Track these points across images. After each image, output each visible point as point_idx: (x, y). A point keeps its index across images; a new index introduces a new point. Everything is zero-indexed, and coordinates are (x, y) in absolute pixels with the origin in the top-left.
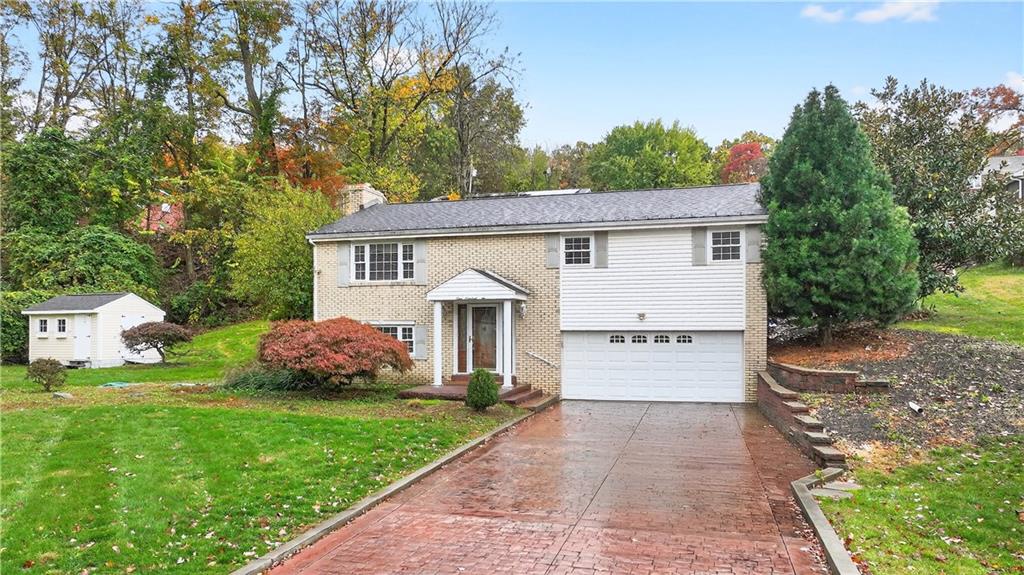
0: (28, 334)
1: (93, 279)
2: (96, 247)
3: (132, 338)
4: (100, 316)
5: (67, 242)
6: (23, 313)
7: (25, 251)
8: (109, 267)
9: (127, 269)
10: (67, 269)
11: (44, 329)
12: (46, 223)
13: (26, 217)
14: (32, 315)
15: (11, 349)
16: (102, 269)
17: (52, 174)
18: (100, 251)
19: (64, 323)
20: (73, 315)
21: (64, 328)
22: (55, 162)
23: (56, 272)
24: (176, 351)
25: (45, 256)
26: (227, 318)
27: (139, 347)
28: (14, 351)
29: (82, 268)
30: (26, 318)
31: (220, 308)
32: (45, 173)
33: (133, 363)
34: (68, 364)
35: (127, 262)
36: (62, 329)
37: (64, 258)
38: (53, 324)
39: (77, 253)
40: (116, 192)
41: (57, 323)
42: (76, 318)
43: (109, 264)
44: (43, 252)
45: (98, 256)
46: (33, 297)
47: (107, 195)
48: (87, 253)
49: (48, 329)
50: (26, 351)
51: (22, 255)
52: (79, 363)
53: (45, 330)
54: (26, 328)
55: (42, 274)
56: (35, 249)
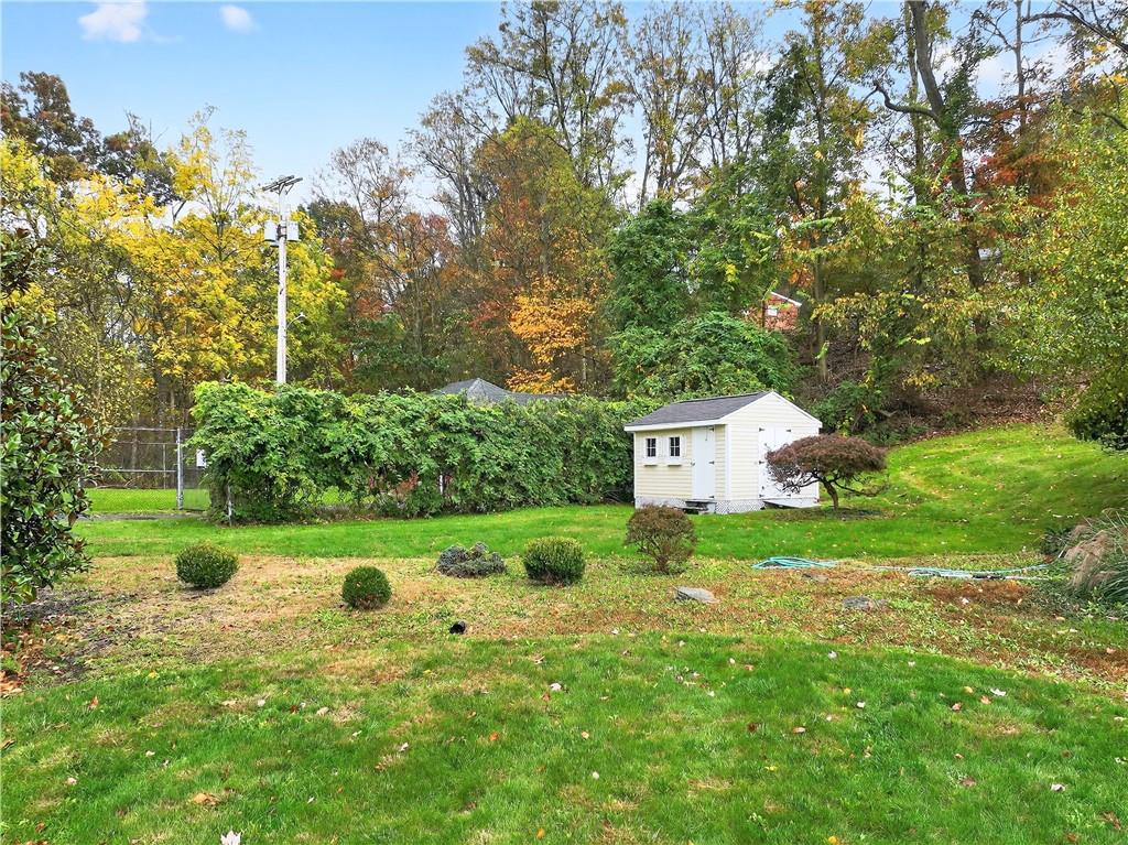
0: (632, 460)
1: (709, 383)
2: (712, 339)
3: (783, 464)
4: (729, 429)
5: (676, 336)
6: (626, 429)
7: (629, 353)
8: (728, 365)
9: (752, 366)
10: (677, 372)
11: (652, 453)
12: (652, 319)
13: (630, 316)
14: (636, 432)
15: (613, 480)
16: (720, 368)
17: (657, 257)
18: (716, 344)
19: (678, 443)
20: (690, 429)
21: (678, 450)
22: (661, 242)
23: (664, 376)
24: (858, 487)
25: (652, 357)
26: (893, 434)
27: (796, 480)
28: (617, 484)
29: (695, 368)
30: (630, 437)
31: (880, 418)
32: (650, 256)
33: (776, 506)
34: (684, 506)
35: (751, 357)
36: (675, 452)
37: (672, 358)
38: (663, 445)
39: (688, 350)
40: (731, 269)
41: (668, 442)
42: (695, 434)
43: (728, 361)
44: (649, 351)
45: (715, 351)
46: (637, 409)
47: (721, 274)
48: (701, 347)
49: (657, 454)
50: (631, 484)
51: (626, 359)
52: (699, 504)
53: (654, 455)
54: (631, 452)
55: (649, 380)
56: (641, 350)
